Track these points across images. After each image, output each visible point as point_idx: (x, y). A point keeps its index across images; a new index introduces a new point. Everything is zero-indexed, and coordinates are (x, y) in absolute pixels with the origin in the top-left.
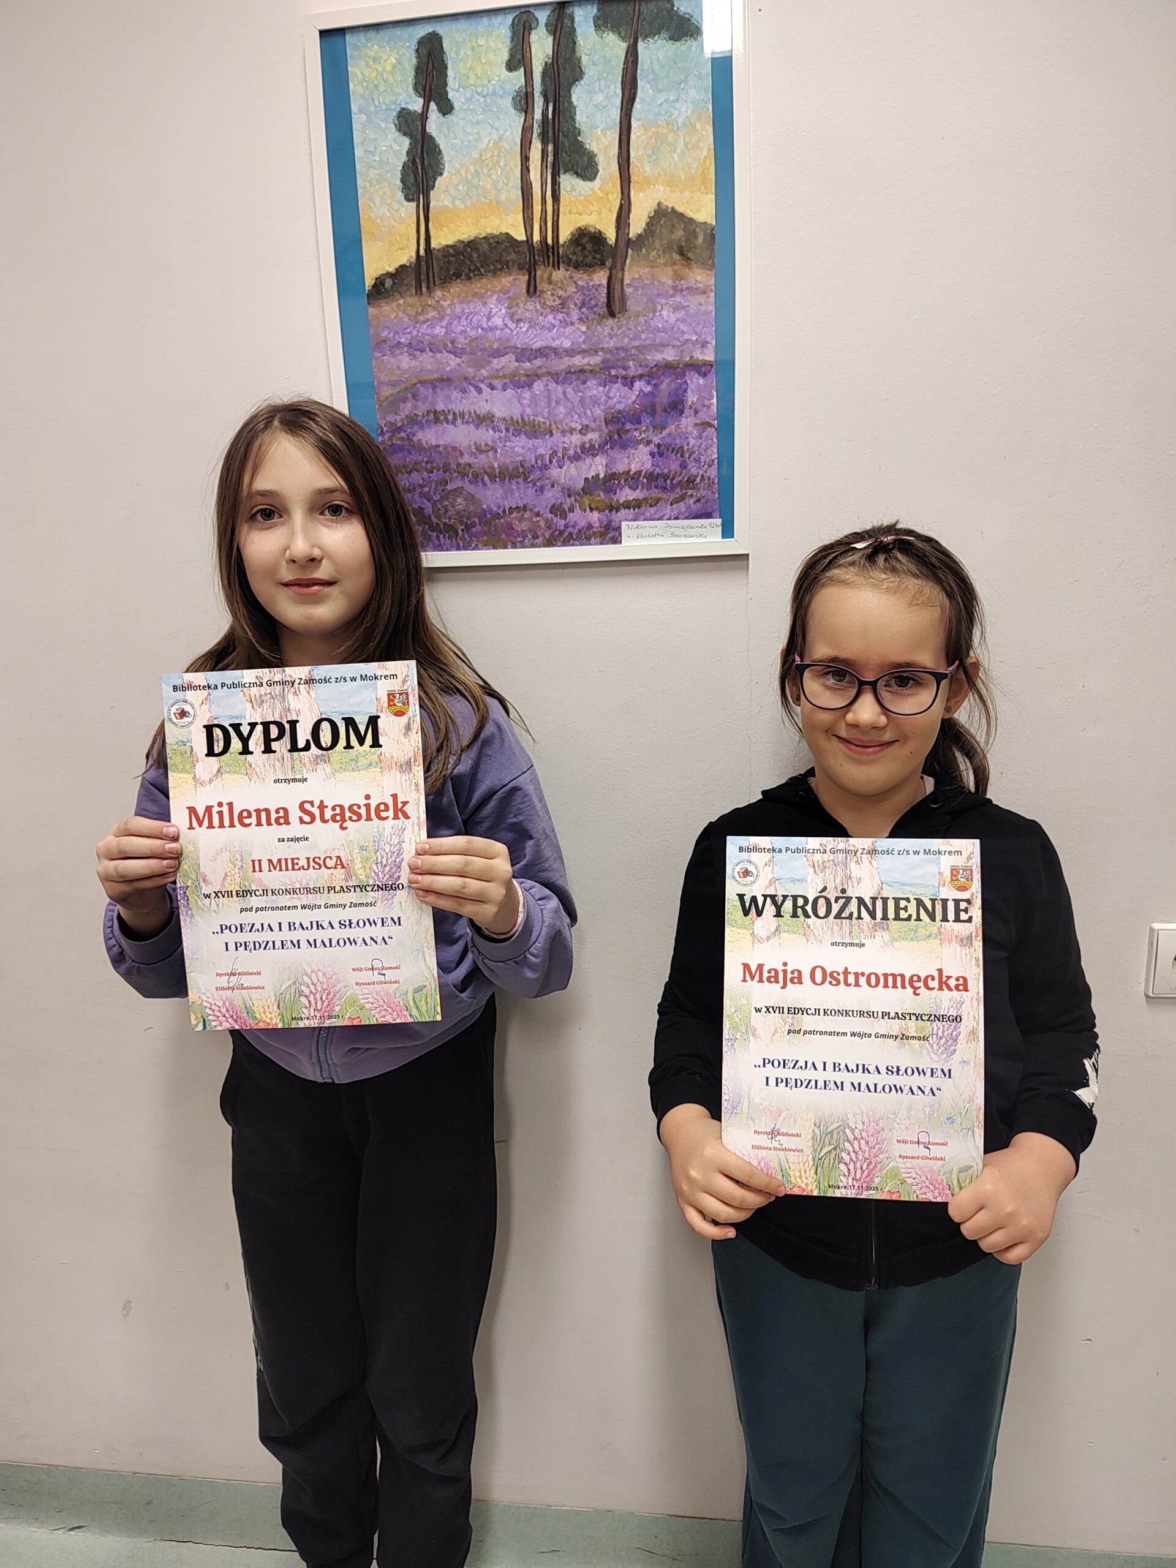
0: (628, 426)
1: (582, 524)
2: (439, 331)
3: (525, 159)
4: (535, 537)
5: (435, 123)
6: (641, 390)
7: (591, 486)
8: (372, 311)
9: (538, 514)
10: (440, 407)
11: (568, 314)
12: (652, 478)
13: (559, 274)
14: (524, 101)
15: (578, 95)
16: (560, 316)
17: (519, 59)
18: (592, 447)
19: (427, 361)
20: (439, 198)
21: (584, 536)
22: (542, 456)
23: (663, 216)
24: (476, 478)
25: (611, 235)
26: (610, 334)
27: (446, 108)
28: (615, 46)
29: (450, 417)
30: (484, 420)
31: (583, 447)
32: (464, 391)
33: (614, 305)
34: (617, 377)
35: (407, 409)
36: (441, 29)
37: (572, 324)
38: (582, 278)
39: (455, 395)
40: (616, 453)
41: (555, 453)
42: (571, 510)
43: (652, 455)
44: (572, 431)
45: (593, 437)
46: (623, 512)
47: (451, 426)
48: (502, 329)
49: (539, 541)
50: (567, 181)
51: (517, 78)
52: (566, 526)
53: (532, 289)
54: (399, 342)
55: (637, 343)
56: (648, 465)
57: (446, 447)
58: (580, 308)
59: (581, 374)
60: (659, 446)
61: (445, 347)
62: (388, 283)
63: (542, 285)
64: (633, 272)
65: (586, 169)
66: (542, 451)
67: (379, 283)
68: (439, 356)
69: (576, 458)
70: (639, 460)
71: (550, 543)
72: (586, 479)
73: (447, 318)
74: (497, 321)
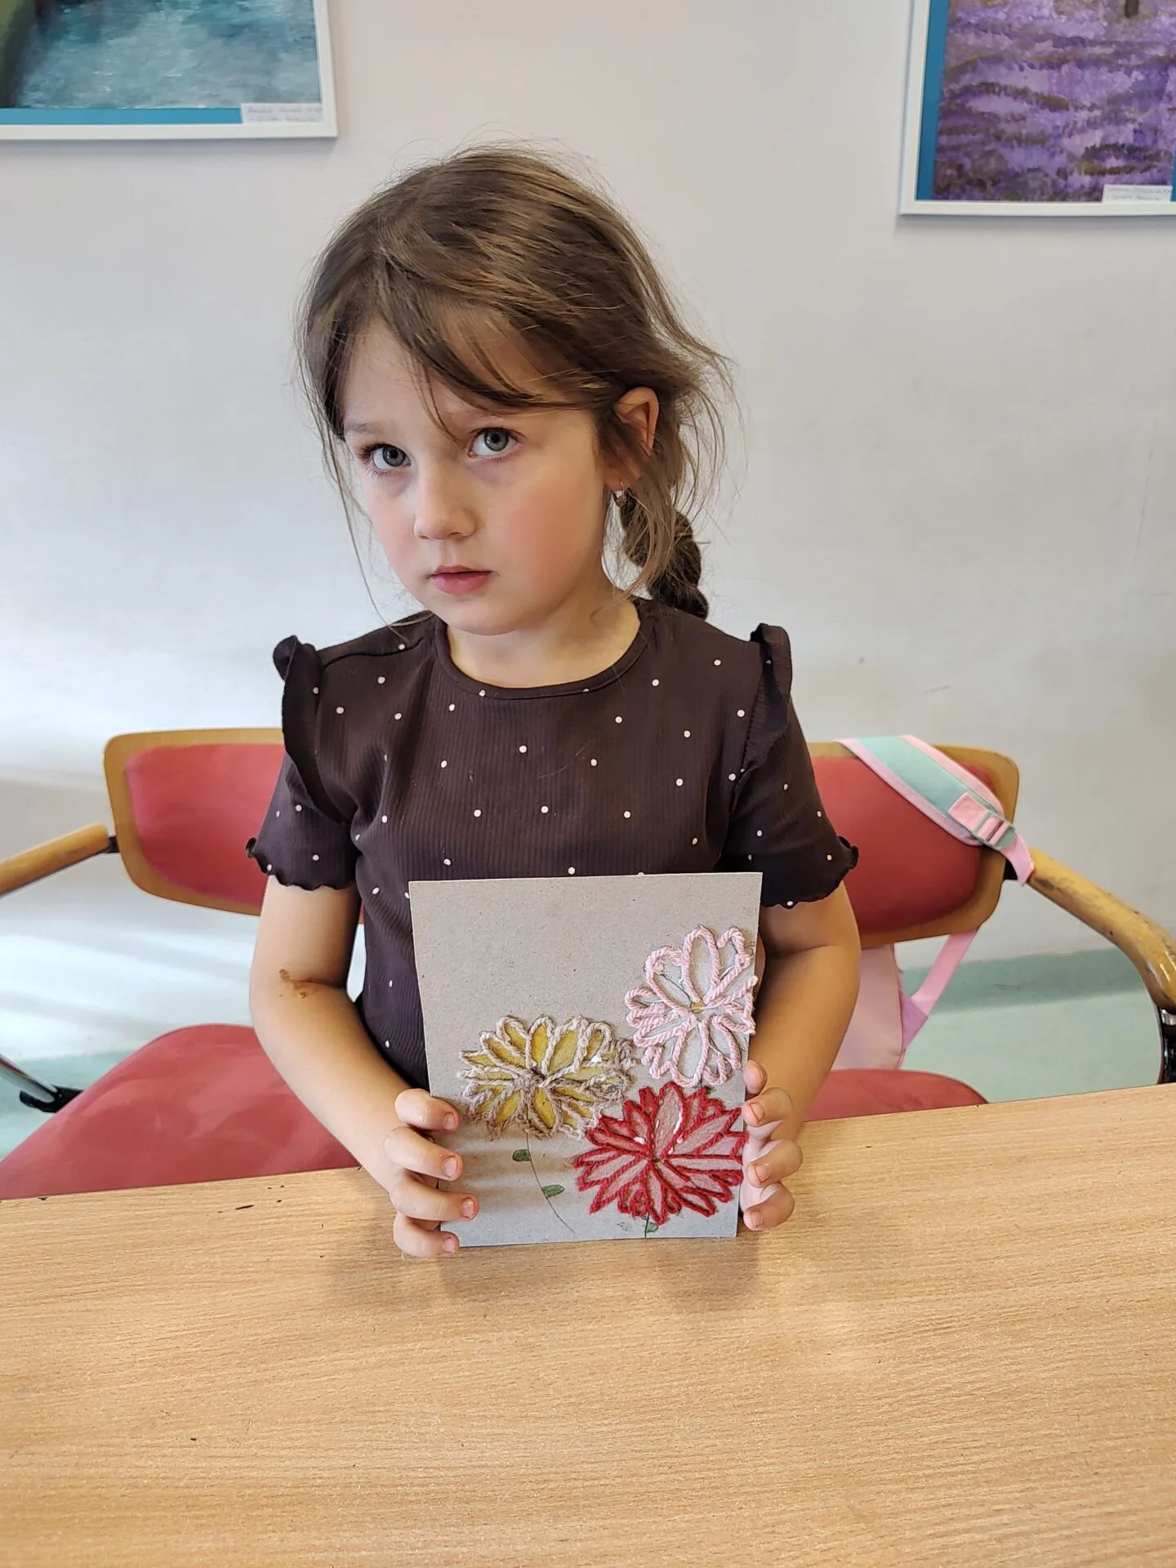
33: (1130, 8)
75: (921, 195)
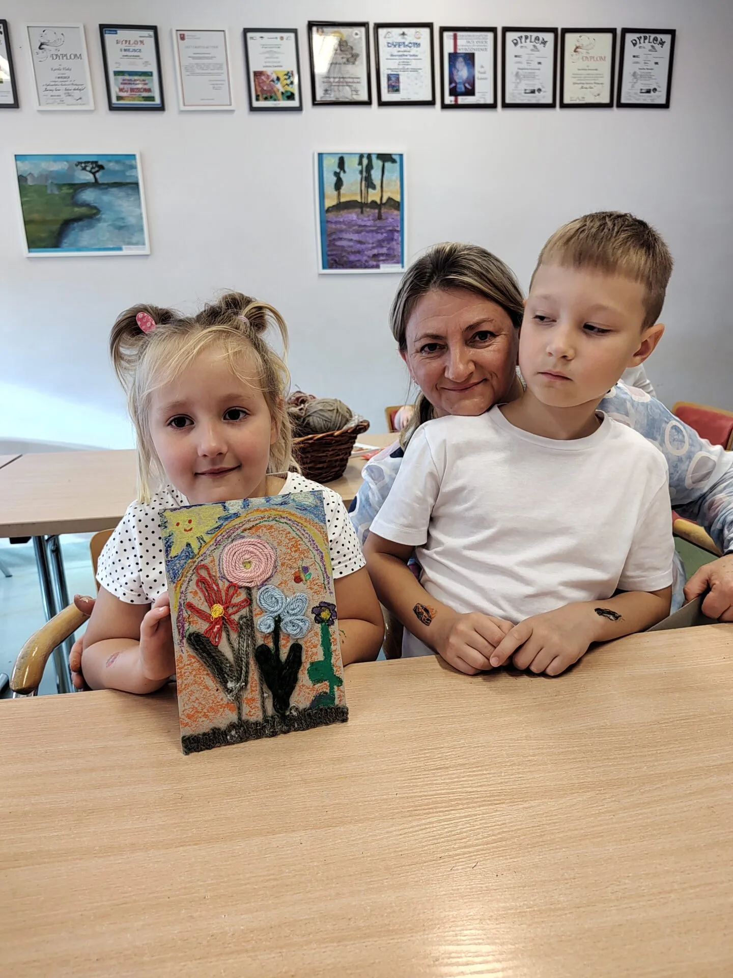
3: (361, 184)
5: (342, 175)
13: (368, 210)
14: (361, 172)
15: (373, 172)
17: (360, 163)
20: (342, 191)
23: (390, 199)
25: (379, 202)
27: (344, 172)
28: (380, 163)
33: (380, 217)
36: (344, 156)
50: (370, 190)
51: (360, 167)
53: (362, 212)
64: (383, 210)
65: (374, 187)
67: (328, 208)
71: (365, 269)
75: (324, 268)
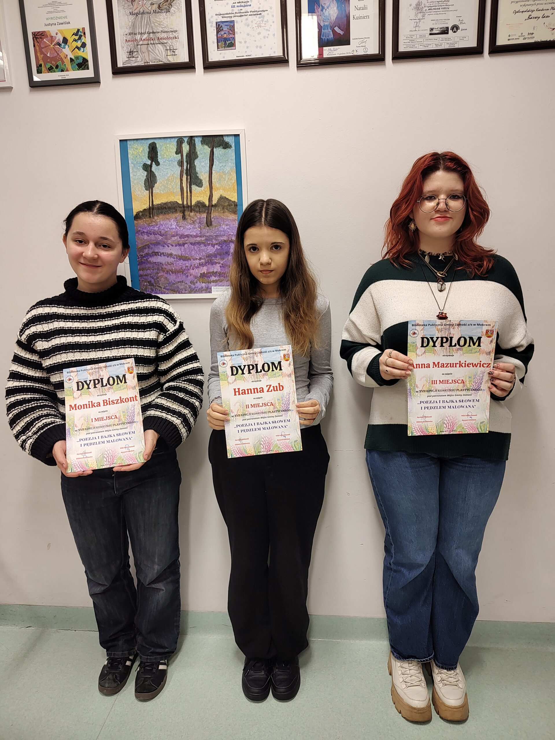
0: (213, 258)
1: (200, 287)
2: (156, 229)
3: (181, 180)
4: (186, 290)
5: (154, 168)
6: (217, 248)
7: (203, 275)
8: (135, 222)
9: (186, 284)
10: (156, 251)
11: (195, 225)
12: (220, 274)
13: (192, 214)
14: (181, 163)
15: (197, 162)
16: (192, 226)
17: (179, 151)
18: (202, 264)
19: (152, 237)
20: (156, 190)
21: (201, 291)
22: (187, 266)
23: (222, 199)
24: (167, 272)
25: (207, 203)
26: (208, 232)
27: (158, 164)
28: (207, 149)
29: (160, 254)
30: (171, 255)
31: (200, 263)
32: (164, 246)
33: (209, 223)
34: (209, 244)
35: (146, 251)
36: (156, 141)
37: (196, 228)
38: (198, 215)
39: (161, 247)
40: (210, 266)
41: (191, 265)
42: (197, 283)
43: (221, 267)
44: (196, 259)
45: (203, 261)
46: (212, 284)
47: (160, 257)
48: (175, 229)
49: (187, 292)
50: (194, 187)
51: (179, 157)
52: (195, 287)
53: (184, 218)
54: (144, 232)
55: (215, 234)
56: (219, 270)
57: (158, 263)
58: (198, 224)
59: (199, 243)
60: (222, 264)
61: (158, 233)
62: (141, 214)
63: (187, 217)
64: (214, 214)
65: (199, 184)
66: (187, 265)
67: (138, 214)
68: (156, 236)
69: (197, 267)
70: (217, 268)
71: (190, 293)
72: (201, 274)
73: (158, 225)
74: (174, 227)
